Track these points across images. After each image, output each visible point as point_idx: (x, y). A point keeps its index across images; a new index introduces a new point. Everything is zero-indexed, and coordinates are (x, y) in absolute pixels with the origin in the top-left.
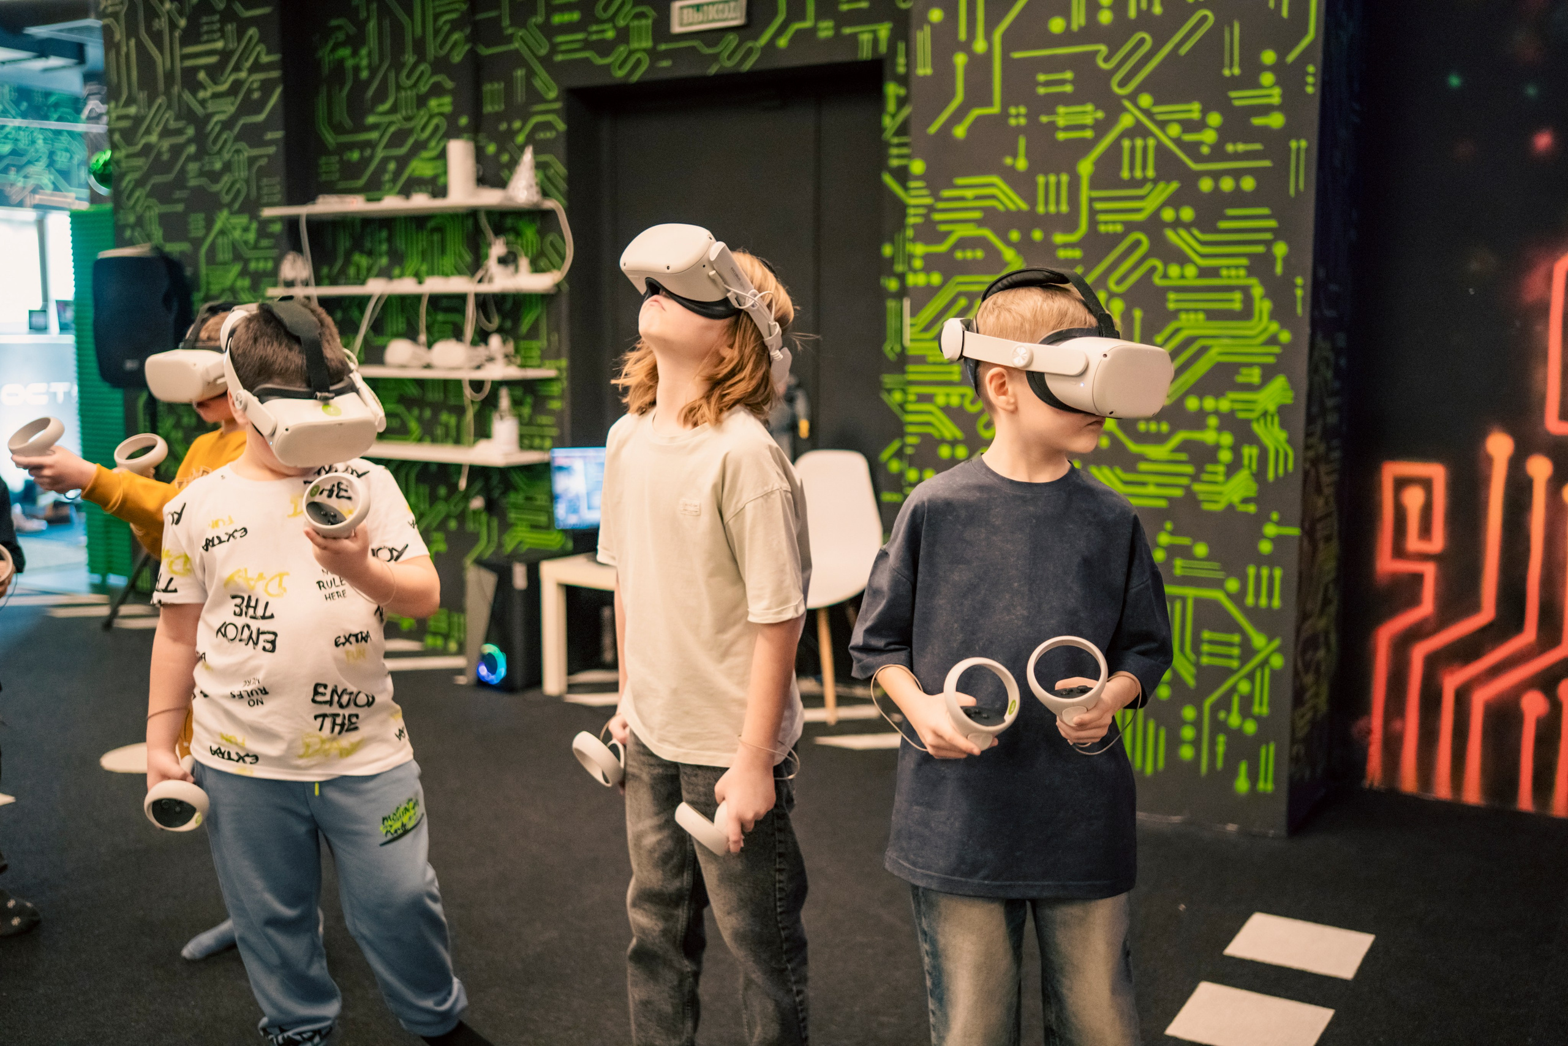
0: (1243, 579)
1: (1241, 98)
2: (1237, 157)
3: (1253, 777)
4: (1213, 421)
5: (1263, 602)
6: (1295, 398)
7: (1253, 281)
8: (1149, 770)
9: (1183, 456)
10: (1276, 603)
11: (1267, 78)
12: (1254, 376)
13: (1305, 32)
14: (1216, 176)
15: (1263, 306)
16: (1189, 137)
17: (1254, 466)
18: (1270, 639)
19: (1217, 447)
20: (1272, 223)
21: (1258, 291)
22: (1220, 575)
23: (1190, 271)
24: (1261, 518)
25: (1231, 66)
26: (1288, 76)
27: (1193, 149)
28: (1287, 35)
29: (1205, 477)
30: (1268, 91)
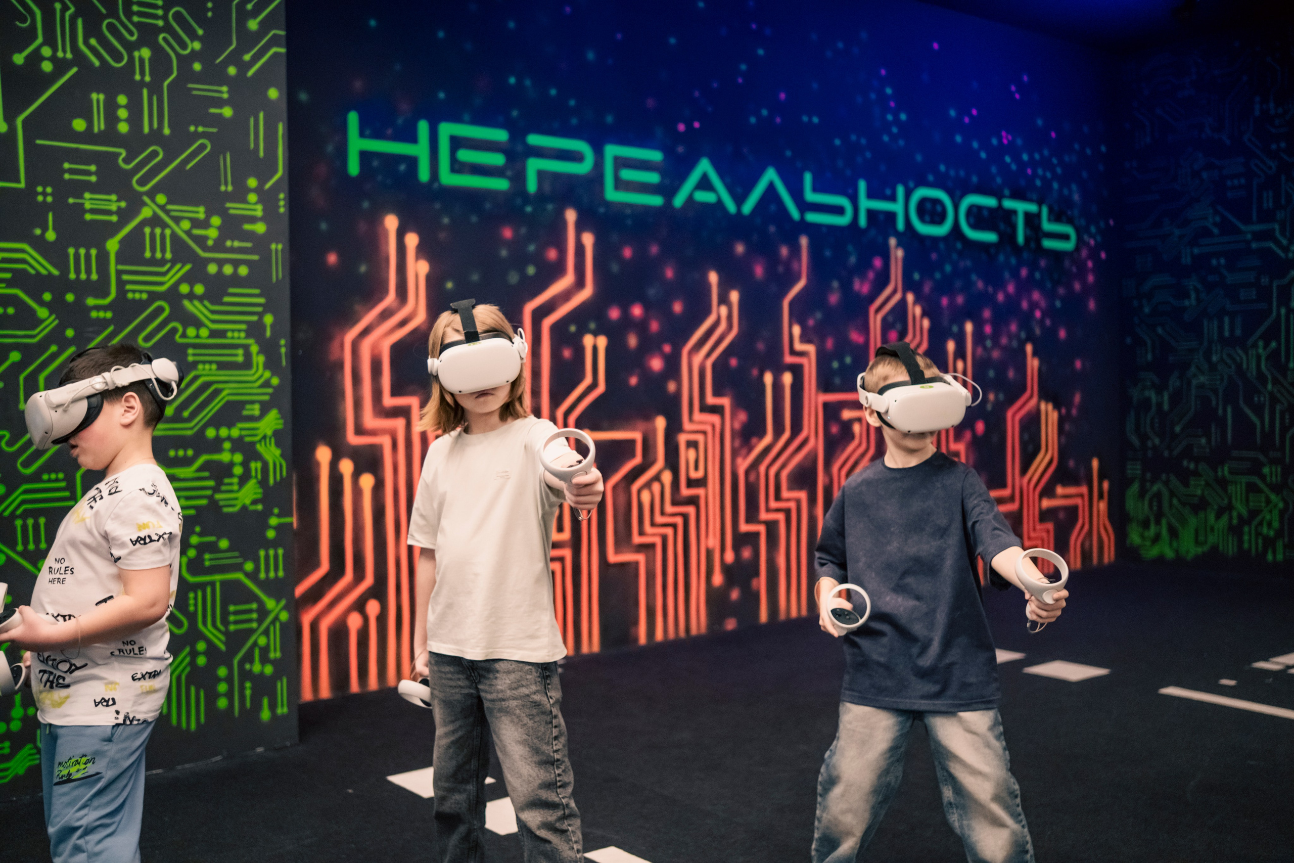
0: (256, 561)
1: (235, 208)
2: (232, 250)
3: (273, 707)
4: (227, 445)
5: (272, 575)
6: (285, 424)
7: (251, 341)
8: (193, 726)
9: (206, 474)
10: (281, 574)
11: (253, 198)
12: (256, 410)
13: (276, 171)
14: (221, 263)
15: (259, 360)
16: (196, 232)
17: (259, 477)
18: (278, 601)
19: (231, 464)
20: (262, 300)
21: (254, 349)
22: (240, 560)
23: (204, 332)
24: (267, 513)
25: (226, 184)
26: (266, 198)
27: (201, 241)
28: (265, 170)
29: (224, 488)
30: (254, 206)
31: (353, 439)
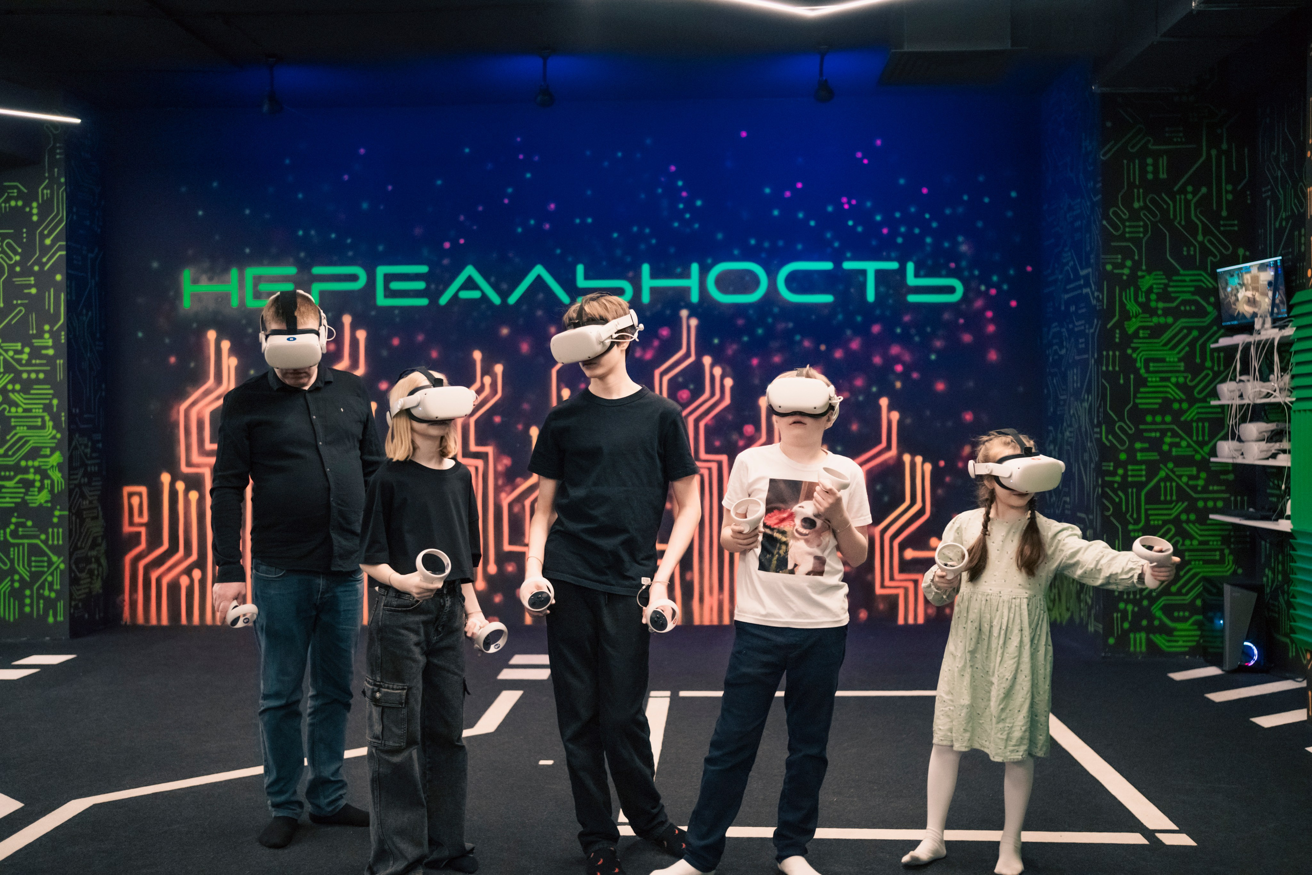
0: (47, 534)
1: (37, 342)
2: (36, 365)
3: (55, 616)
4: (32, 470)
5: (56, 542)
6: (64, 460)
7: (45, 414)
8: (12, 619)
9: (21, 485)
10: (61, 542)
11: (47, 336)
12: (48, 452)
13: (59, 320)
14: (29, 372)
15: (50, 424)
16: (17, 357)
17: (49, 488)
18: (59, 558)
19: (34, 481)
20: (51, 392)
21: (47, 418)
22: (38, 533)
23: (20, 410)
24: (53, 509)
25: (33, 330)
26: (54, 335)
27: (19, 361)
28: (53, 320)
29: (30, 493)
30: (48, 340)
31: (184, 469)
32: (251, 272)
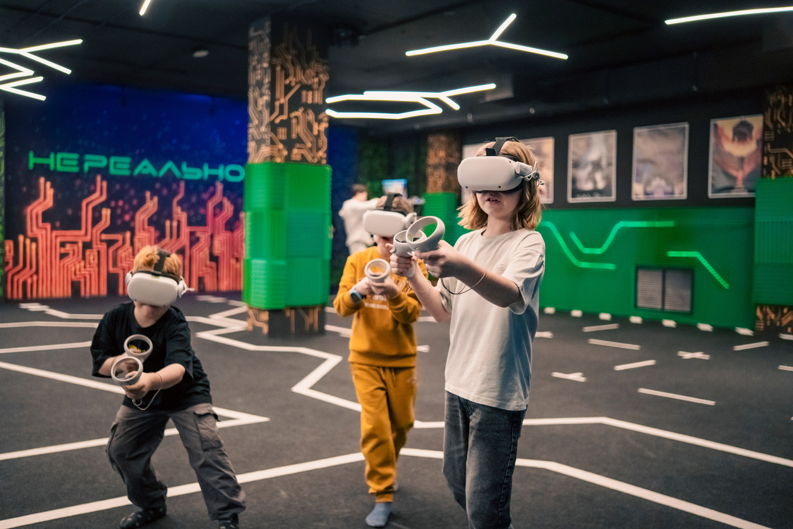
31: (30, 234)
32: (60, 156)
